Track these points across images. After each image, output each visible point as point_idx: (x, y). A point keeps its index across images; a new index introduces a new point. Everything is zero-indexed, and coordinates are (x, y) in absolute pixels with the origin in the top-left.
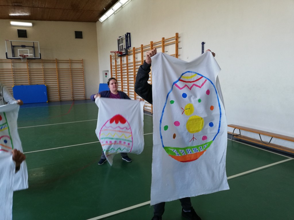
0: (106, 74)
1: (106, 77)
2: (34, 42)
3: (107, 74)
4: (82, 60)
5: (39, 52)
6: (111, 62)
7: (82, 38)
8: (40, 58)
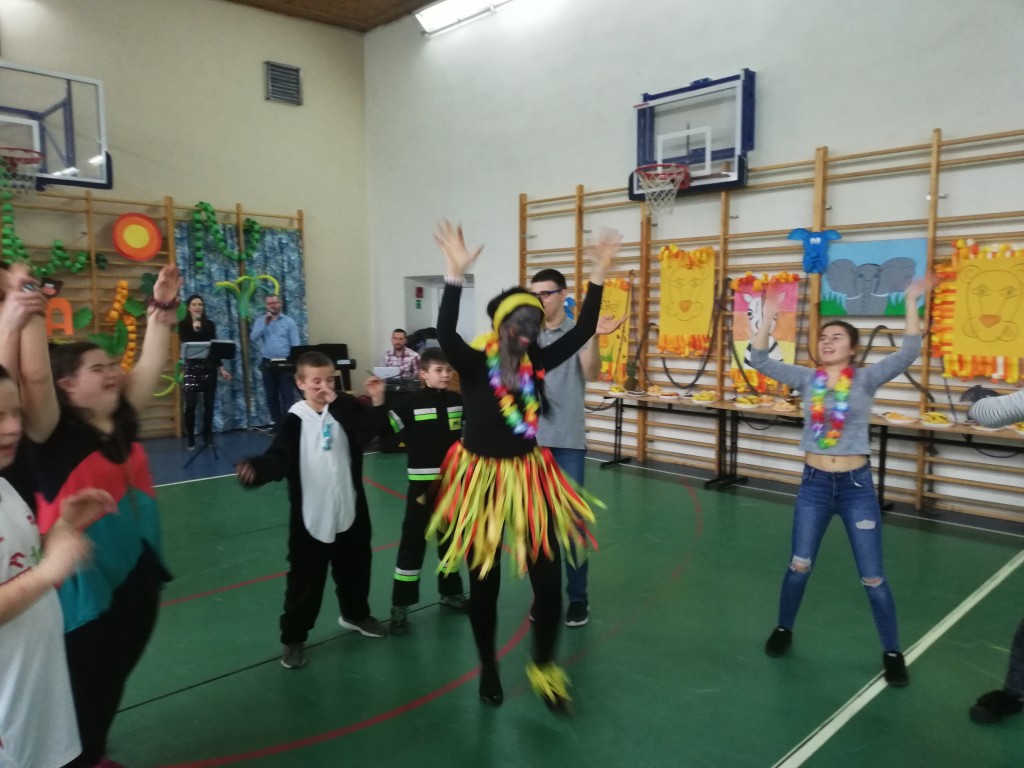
0: (420, 292)
1: (419, 306)
2: (69, 82)
3: (425, 292)
5: (104, 149)
6: (523, 230)
7: (299, 103)
8: (103, 181)
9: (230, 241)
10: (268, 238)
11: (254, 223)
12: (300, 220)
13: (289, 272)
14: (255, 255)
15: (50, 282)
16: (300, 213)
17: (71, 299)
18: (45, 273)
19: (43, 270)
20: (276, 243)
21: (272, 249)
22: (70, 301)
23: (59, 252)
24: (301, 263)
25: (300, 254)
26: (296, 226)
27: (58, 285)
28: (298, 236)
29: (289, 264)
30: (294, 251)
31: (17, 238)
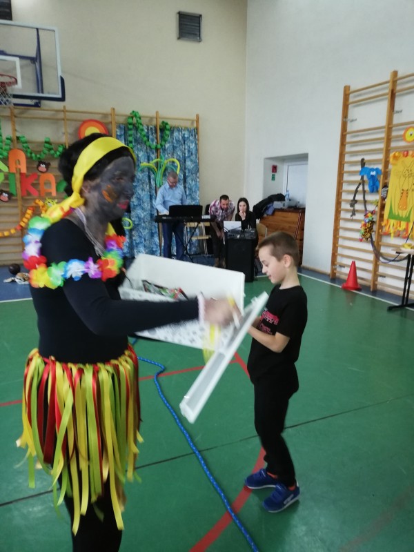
0: (274, 169)
1: (273, 178)
2: (37, 29)
3: (278, 170)
4: (195, 118)
5: (60, 74)
6: (345, 115)
7: (200, 41)
8: (60, 96)
9: (151, 137)
10: (176, 134)
11: (167, 124)
12: (197, 121)
13: (189, 157)
14: (167, 145)
15: (43, 163)
16: (198, 116)
18: (39, 158)
19: (38, 156)
20: (181, 137)
21: (178, 141)
22: (54, 175)
23: (47, 145)
24: (197, 150)
25: (196, 144)
26: (195, 125)
27: (48, 165)
28: (195, 132)
29: (189, 151)
30: (192, 142)
31: (24, 137)
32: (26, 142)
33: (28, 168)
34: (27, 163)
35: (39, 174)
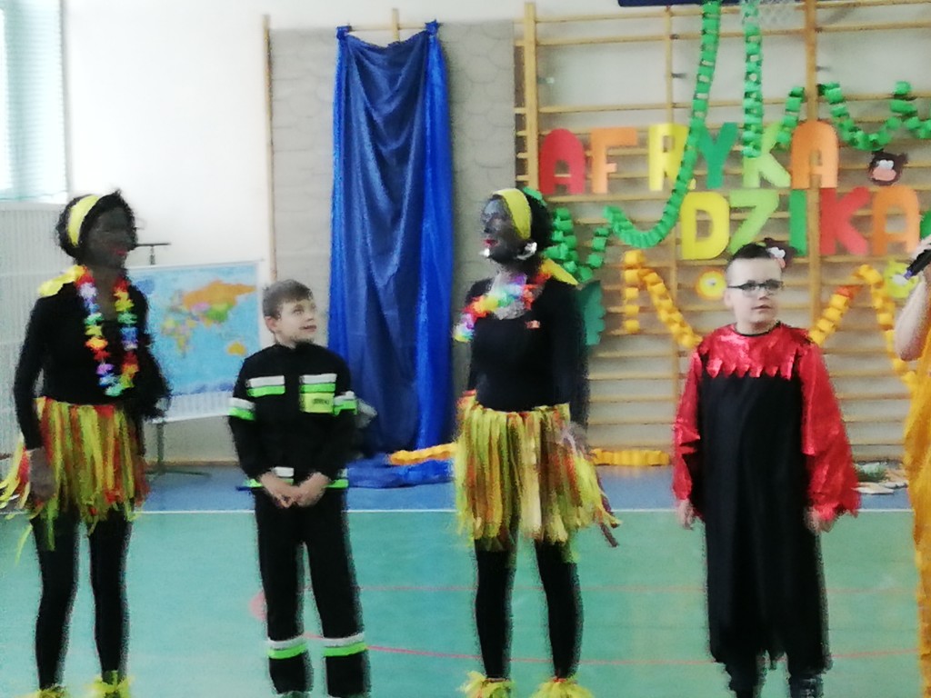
15: (888, 157)
17: (917, 187)
18: (875, 143)
19: (873, 137)
22: (916, 191)
23: (899, 104)
27: (899, 162)
31: (837, 86)
32: (842, 100)
33: (842, 174)
34: (842, 157)
35: (874, 188)
